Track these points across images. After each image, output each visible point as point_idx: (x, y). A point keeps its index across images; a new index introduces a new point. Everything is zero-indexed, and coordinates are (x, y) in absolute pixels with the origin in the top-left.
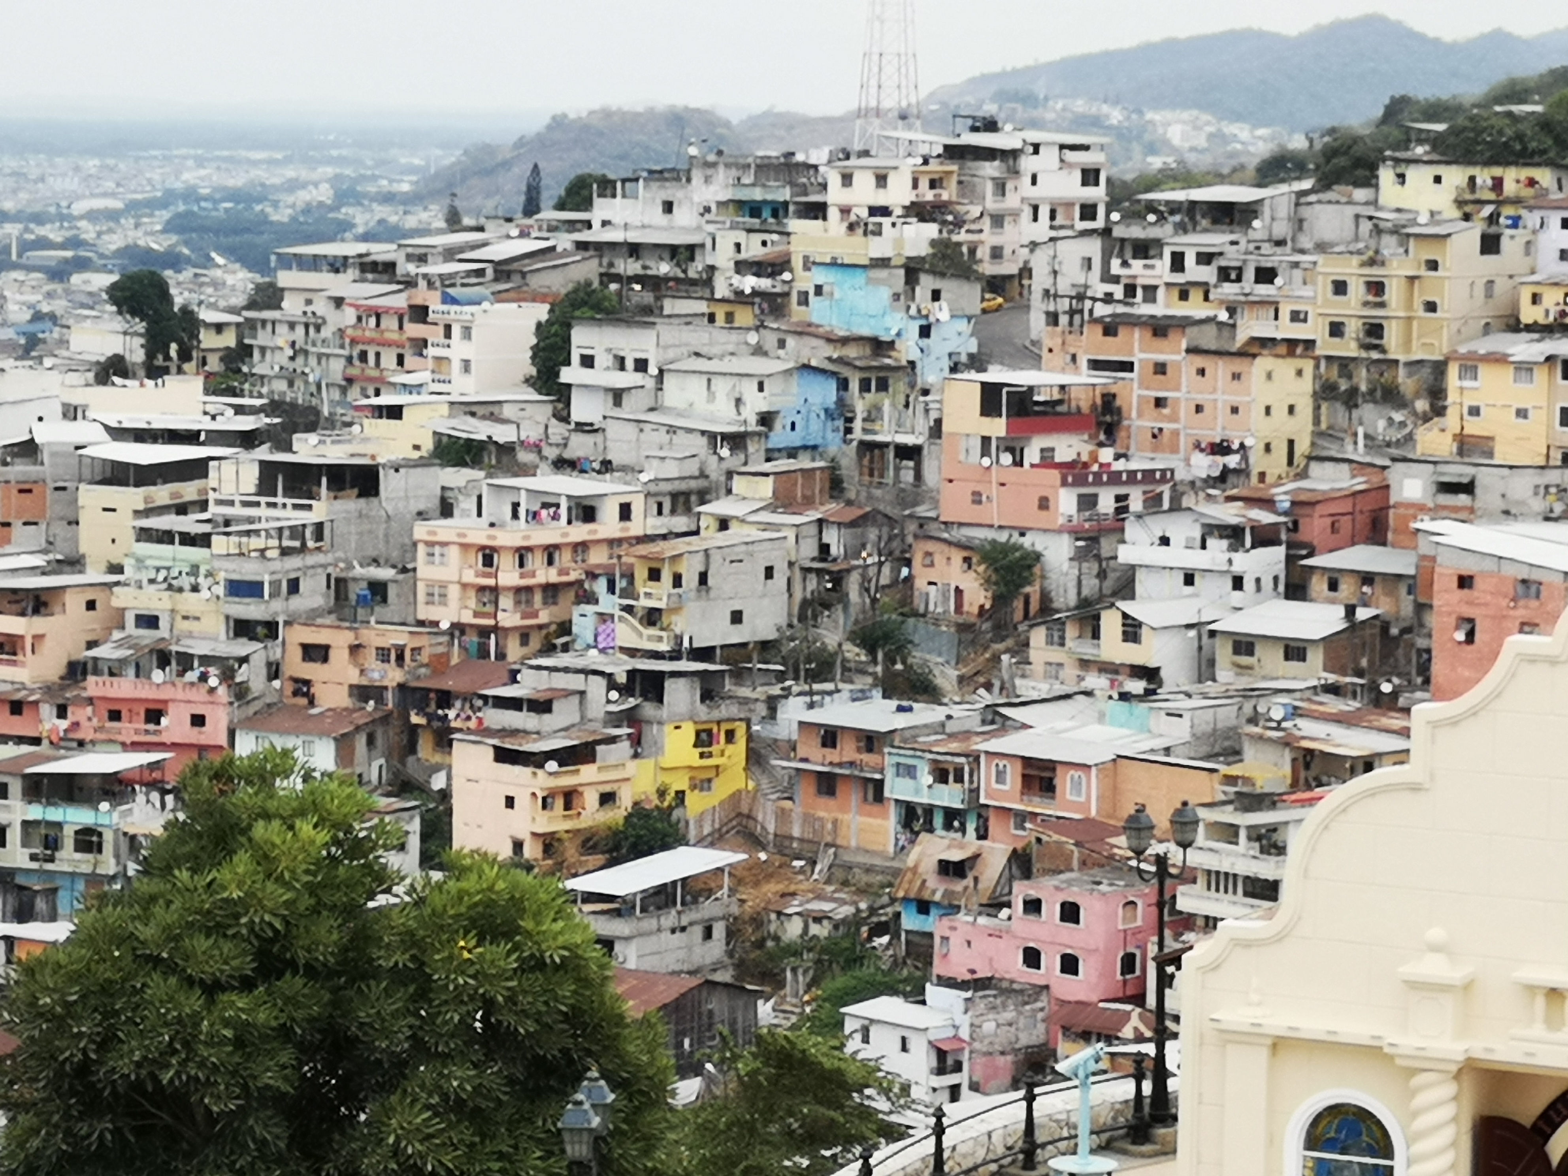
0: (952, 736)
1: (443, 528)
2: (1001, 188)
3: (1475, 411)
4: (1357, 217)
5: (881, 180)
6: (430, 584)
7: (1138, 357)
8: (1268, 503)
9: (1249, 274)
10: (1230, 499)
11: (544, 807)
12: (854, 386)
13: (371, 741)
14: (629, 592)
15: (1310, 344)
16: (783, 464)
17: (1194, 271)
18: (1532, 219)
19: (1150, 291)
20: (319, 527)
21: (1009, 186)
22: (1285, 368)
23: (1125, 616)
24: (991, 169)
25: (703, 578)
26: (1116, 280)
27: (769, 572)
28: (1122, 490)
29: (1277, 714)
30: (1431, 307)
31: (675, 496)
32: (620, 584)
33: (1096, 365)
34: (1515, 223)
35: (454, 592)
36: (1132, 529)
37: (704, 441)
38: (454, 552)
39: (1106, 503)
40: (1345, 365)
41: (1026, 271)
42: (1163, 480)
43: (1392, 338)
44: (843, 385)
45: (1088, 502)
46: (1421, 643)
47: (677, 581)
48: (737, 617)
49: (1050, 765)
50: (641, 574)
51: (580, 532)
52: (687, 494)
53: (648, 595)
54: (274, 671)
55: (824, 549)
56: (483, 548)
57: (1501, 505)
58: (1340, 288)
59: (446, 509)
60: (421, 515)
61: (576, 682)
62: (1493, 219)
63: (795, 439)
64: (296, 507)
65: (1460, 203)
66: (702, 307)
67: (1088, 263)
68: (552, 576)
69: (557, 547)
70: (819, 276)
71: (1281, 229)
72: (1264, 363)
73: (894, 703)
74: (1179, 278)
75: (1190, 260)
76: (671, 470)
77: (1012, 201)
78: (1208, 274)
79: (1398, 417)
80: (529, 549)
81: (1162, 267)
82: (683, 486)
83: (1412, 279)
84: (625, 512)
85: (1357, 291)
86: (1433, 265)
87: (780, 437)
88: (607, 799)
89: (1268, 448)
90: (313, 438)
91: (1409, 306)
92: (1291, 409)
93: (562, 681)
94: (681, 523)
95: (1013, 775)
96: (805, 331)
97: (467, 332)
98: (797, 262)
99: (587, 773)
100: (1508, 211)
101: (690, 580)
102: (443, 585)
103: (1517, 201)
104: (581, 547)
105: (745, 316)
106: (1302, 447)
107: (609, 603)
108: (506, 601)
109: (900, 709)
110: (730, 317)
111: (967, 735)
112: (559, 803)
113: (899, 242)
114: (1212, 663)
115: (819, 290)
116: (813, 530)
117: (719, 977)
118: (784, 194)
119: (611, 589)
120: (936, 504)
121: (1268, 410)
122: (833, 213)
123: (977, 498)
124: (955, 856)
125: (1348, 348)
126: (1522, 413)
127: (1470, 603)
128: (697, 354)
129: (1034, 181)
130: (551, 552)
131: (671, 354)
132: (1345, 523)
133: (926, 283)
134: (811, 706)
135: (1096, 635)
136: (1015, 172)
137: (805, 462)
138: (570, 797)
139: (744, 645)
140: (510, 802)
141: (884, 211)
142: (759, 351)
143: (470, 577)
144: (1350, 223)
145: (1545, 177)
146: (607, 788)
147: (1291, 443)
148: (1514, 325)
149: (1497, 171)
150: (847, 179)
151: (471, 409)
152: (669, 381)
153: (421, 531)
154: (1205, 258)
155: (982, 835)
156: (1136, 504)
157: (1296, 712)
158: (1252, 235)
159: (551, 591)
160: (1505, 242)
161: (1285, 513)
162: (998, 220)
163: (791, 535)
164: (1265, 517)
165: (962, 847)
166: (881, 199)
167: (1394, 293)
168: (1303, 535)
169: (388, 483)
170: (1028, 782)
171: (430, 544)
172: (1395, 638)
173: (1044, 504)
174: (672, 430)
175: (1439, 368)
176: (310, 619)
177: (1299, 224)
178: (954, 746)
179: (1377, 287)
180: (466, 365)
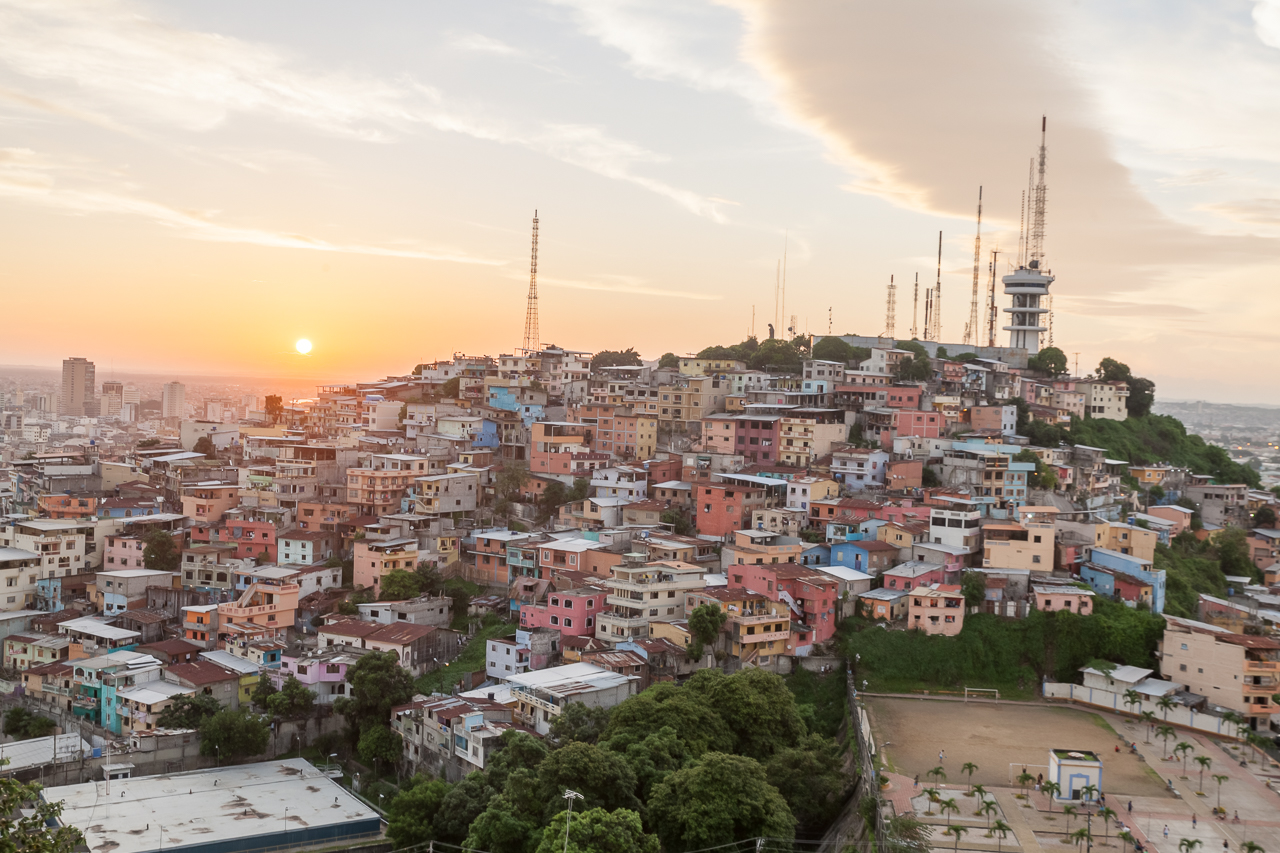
0: (531, 543)
1: (357, 471)
2: (555, 368)
3: (711, 438)
4: (672, 376)
5: (516, 363)
6: (352, 489)
7: (598, 418)
8: (641, 466)
9: (636, 393)
10: (629, 465)
11: (386, 566)
12: (503, 427)
13: (327, 543)
14: (421, 493)
15: (655, 417)
16: (478, 452)
17: (618, 392)
18: (730, 376)
19: (604, 398)
20: (313, 469)
21: (559, 366)
22: (647, 422)
23: (592, 503)
24: (552, 360)
25: (447, 489)
26: (592, 395)
27: (470, 487)
28: (592, 462)
29: (643, 535)
30: (696, 404)
31: (439, 462)
32: (418, 490)
33: (585, 421)
34: (724, 378)
35: (360, 492)
36: (595, 474)
37: (449, 443)
38: (360, 478)
39: (587, 465)
40: (668, 423)
41: (563, 394)
42: (606, 459)
43: (683, 413)
44: (499, 426)
45: (580, 465)
46: (693, 513)
47: (437, 489)
48: (458, 502)
49: (564, 552)
50: (425, 487)
51: (405, 473)
52: (443, 461)
53: (427, 494)
54: (294, 519)
55: (490, 480)
56: (370, 477)
57: (720, 467)
58: (666, 397)
59: (360, 465)
60: (350, 467)
61: (398, 523)
62: (717, 377)
63: (481, 444)
64: (306, 463)
65: (705, 371)
66: (453, 401)
67: (582, 389)
68: (395, 488)
69: (396, 477)
70: (492, 391)
71: (647, 379)
72: (640, 420)
73: (510, 532)
74: (613, 394)
75: (617, 388)
76: (438, 453)
77: (559, 371)
78: (621, 393)
79: (685, 440)
80: (386, 478)
81: (607, 391)
82: (442, 459)
83: (690, 395)
84: (421, 466)
85: (672, 399)
86: (697, 390)
87: (475, 444)
88: (408, 564)
89: (642, 449)
90: (314, 441)
91: (689, 404)
92: (650, 436)
93: (393, 523)
94: (440, 471)
95: (551, 556)
96: (487, 408)
97: (374, 411)
98: (486, 387)
99: (401, 555)
100: (722, 374)
101: (442, 489)
102: (356, 490)
103: (724, 371)
104: (406, 477)
105: (467, 404)
106: (653, 449)
107: (414, 497)
108: (378, 496)
109: (513, 534)
110: (463, 405)
111: (536, 543)
112: (391, 565)
113: (520, 382)
114: (621, 520)
115: (492, 395)
116: (486, 473)
117: (442, 627)
118: (484, 368)
119: (414, 493)
120: (529, 466)
121: (642, 436)
122: (500, 374)
123: (543, 464)
124: (530, 584)
125: (669, 417)
126: (727, 439)
127: (710, 499)
128: (450, 415)
129: (567, 365)
130: (394, 478)
131: (440, 415)
132: (667, 474)
133: (528, 393)
134: (482, 533)
135: (582, 509)
136: (561, 362)
137: (486, 451)
138: (395, 563)
139: (461, 512)
140: (373, 565)
141: (516, 372)
142: (471, 415)
143: (365, 487)
144: (669, 378)
145: (733, 364)
146: (409, 560)
147: (649, 448)
148: (723, 410)
149: (718, 362)
150: (504, 363)
151: (374, 434)
152: (440, 424)
153: (349, 472)
154: (621, 388)
155: (540, 577)
156: (597, 467)
157: (650, 536)
158: (638, 381)
159: (394, 493)
160: (721, 384)
161: (648, 469)
162: (554, 378)
163: (478, 474)
164: (642, 471)
165: (532, 581)
166: (515, 369)
167: (684, 399)
168: (653, 477)
169: (339, 456)
170: (556, 558)
171: (351, 476)
172: (684, 512)
173: (566, 466)
174: (439, 440)
175: (699, 425)
176: (308, 501)
177: (653, 378)
178: (531, 546)
179: (678, 397)
180: (374, 421)
